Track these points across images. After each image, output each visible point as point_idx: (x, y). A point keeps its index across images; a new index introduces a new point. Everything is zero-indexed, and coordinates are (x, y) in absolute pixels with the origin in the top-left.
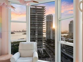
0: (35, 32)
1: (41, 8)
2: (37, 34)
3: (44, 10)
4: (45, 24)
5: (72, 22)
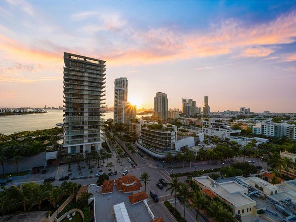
0: (82, 109)
1: (97, 63)
2: (86, 115)
3: (104, 69)
4: (104, 95)
5: (159, 94)
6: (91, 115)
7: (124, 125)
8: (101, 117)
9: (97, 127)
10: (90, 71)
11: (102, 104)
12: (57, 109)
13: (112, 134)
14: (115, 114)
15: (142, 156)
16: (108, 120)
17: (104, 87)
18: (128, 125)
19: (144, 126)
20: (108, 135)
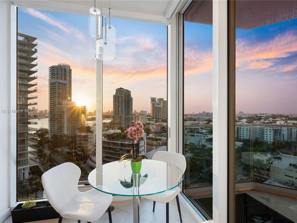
3: (33, 50)
4: (35, 91)
5: (120, 91)
7: (68, 137)
11: (30, 104)
13: (47, 152)
14: (52, 120)
17: (34, 78)
18: (74, 137)
20: (40, 154)
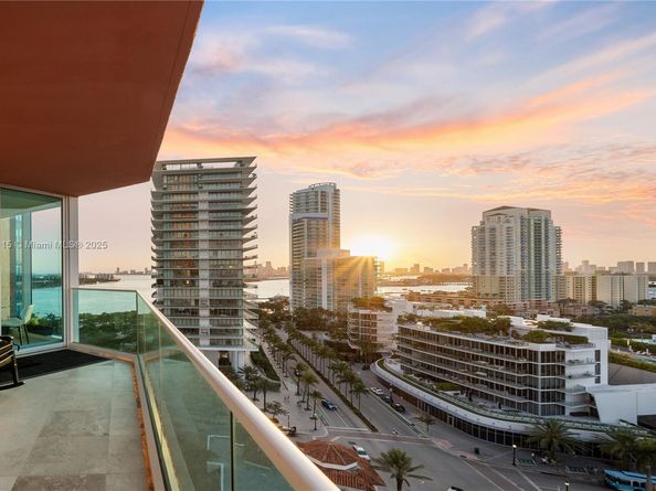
0: (195, 273)
1: (231, 165)
2: (204, 284)
3: (251, 176)
4: (253, 238)
6: (217, 284)
7: (330, 314)
8: (245, 290)
9: (235, 313)
10: (214, 187)
11: (247, 259)
12: (141, 273)
14: (296, 282)
15: (401, 410)
16: (271, 300)
17: (253, 218)
18: (343, 316)
19: (412, 318)
20: (271, 337)
